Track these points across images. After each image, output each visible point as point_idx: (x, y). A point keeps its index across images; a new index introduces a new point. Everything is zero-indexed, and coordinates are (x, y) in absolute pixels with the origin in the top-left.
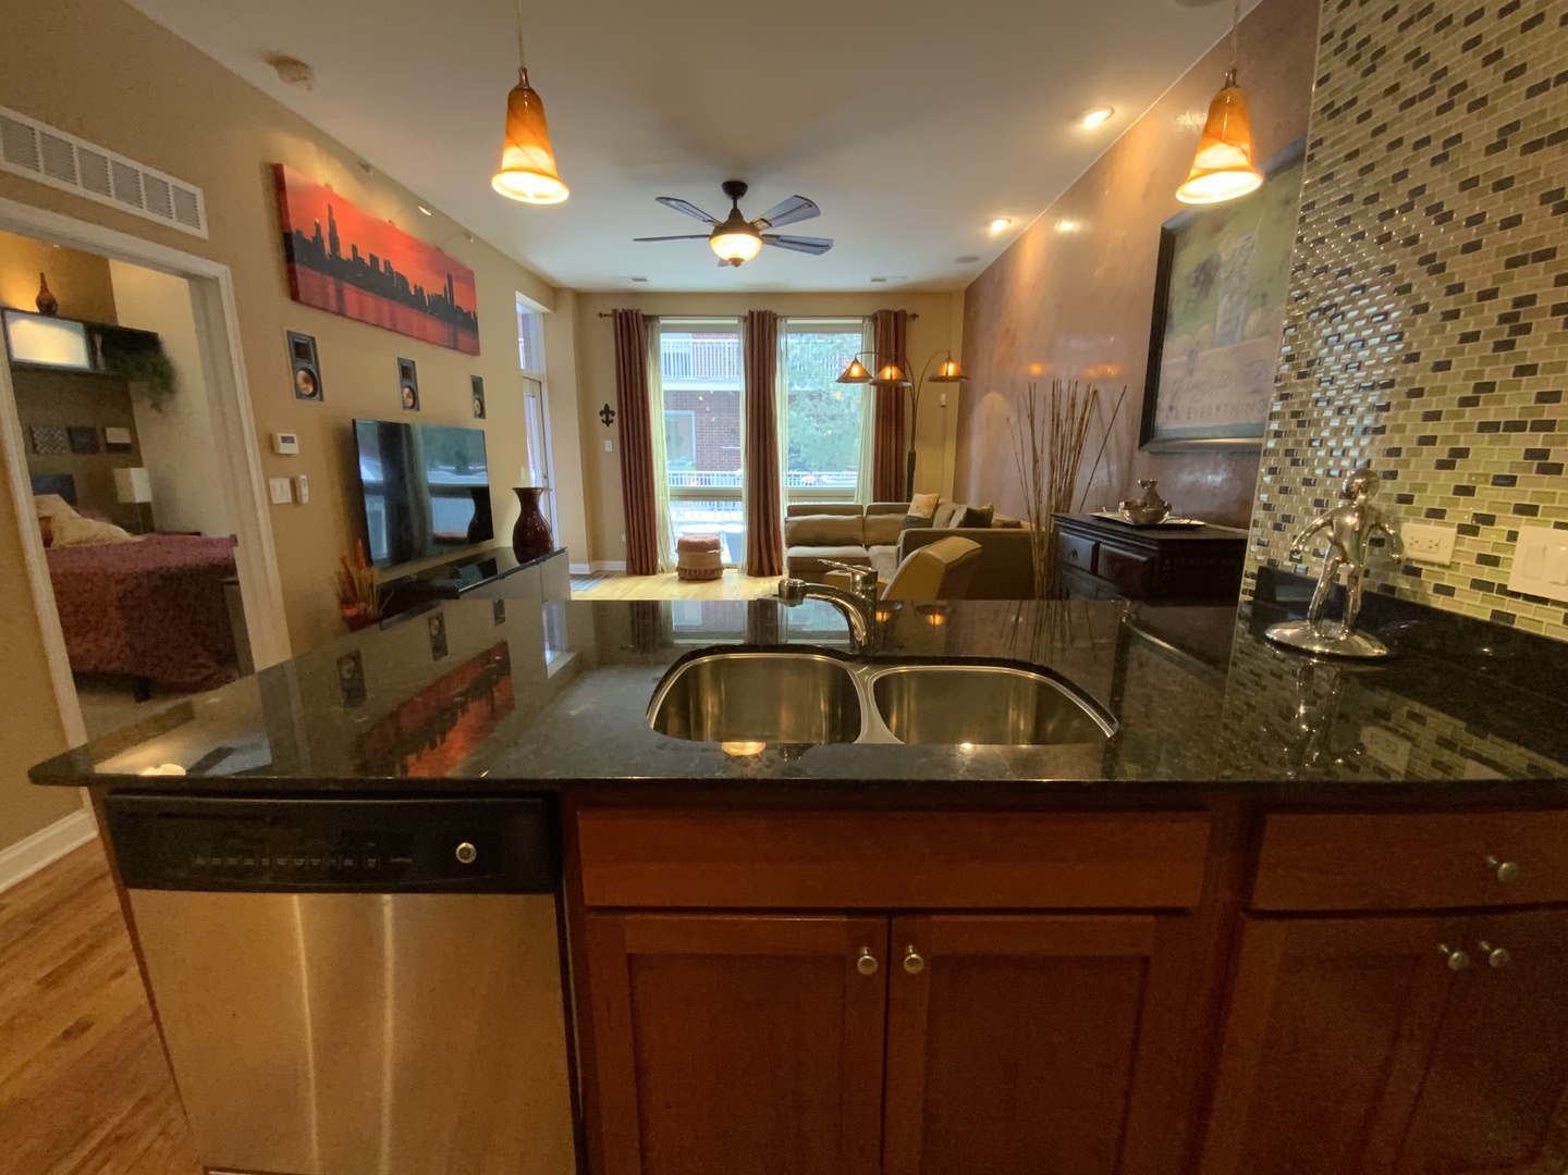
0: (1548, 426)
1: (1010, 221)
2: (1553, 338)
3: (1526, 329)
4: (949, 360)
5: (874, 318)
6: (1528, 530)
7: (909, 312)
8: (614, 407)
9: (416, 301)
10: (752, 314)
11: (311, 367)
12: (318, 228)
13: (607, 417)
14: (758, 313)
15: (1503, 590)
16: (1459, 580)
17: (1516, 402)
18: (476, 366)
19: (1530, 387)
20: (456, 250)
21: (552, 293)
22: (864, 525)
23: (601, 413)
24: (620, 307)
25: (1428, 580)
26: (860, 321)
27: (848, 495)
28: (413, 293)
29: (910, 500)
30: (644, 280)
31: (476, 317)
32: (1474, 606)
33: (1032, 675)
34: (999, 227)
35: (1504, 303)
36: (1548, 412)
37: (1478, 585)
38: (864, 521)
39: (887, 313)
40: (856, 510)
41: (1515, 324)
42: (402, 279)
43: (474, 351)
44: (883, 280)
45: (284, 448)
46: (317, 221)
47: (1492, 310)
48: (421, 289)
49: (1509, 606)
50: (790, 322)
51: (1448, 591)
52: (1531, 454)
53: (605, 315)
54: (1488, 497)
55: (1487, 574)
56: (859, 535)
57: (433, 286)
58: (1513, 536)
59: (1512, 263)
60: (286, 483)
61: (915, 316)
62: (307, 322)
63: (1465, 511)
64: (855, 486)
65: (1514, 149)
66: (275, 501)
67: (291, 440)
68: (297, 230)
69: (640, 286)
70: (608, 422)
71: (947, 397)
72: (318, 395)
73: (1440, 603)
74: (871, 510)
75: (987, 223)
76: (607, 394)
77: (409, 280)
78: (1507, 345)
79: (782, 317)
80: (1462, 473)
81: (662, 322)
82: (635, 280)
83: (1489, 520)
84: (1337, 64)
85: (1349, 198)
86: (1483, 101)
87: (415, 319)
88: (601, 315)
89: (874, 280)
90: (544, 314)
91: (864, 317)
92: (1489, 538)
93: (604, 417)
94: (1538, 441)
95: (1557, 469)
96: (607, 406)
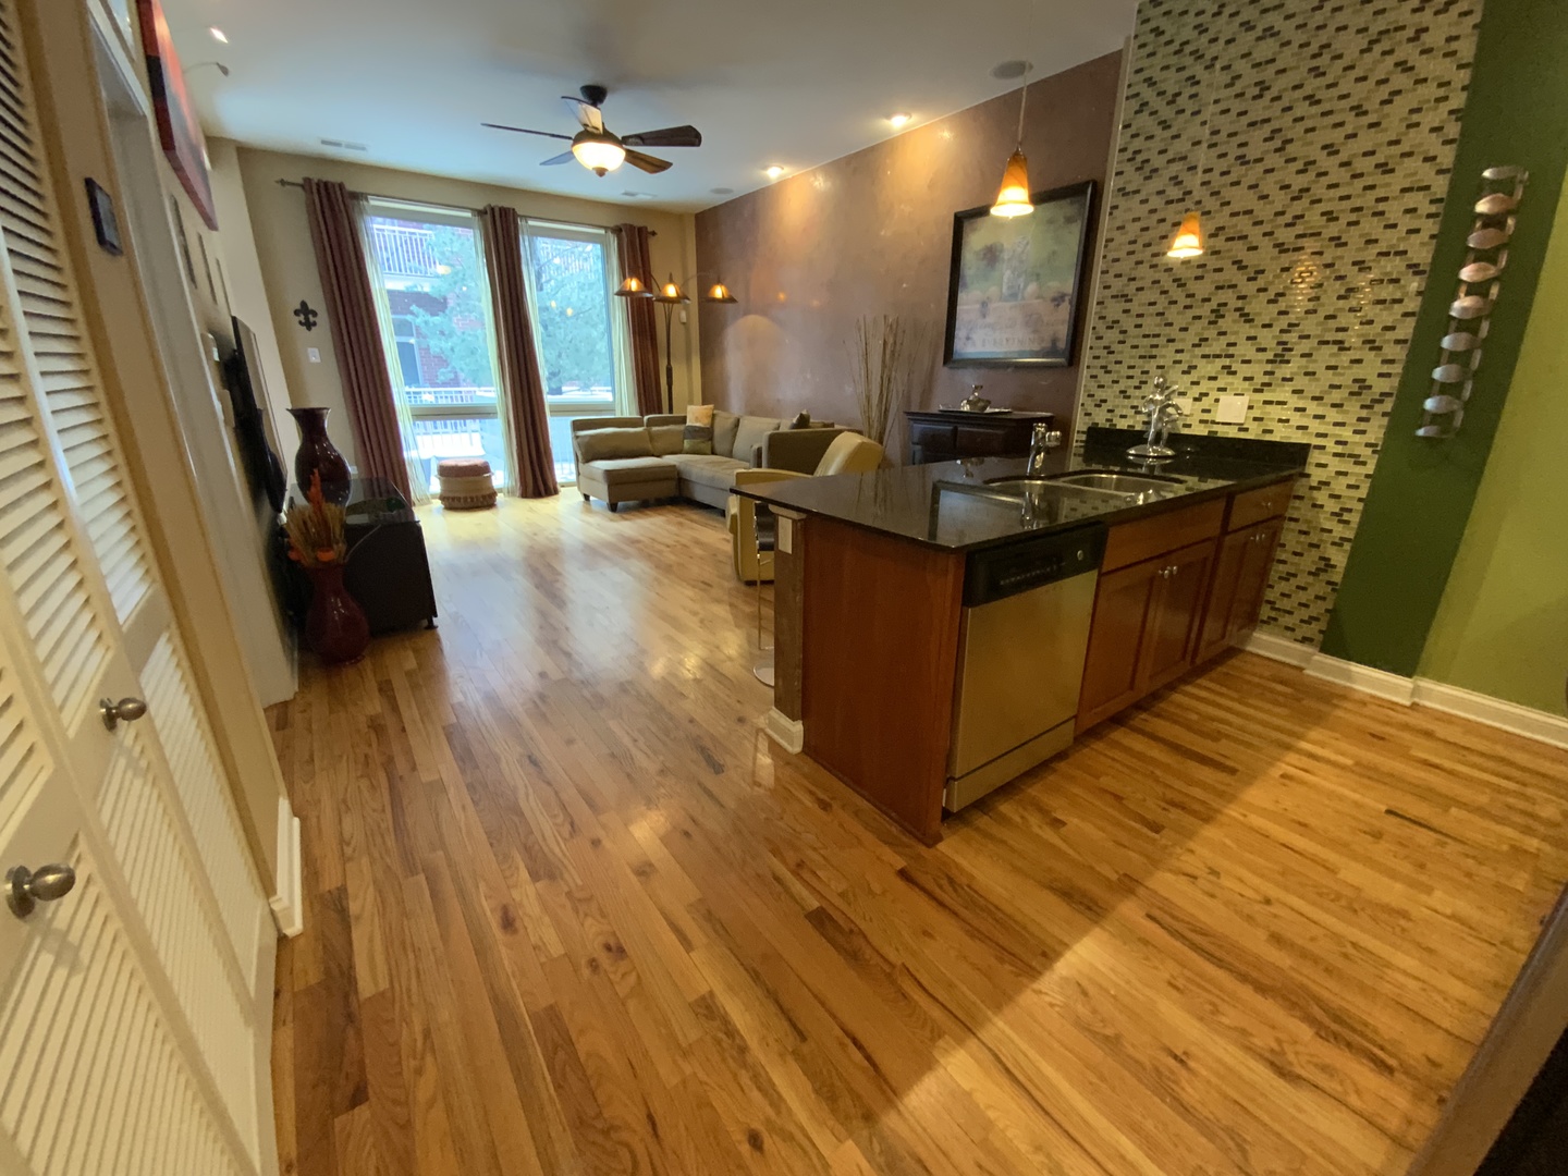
0: (1232, 356)
2: (1234, 321)
3: (1223, 316)
4: (719, 283)
5: (617, 231)
6: (1222, 396)
7: (650, 230)
10: (485, 207)
13: (308, 319)
14: (493, 209)
15: (1213, 422)
16: (1194, 421)
17: (1218, 346)
19: (1224, 340)
22: (652, 437)
23: (297, 313)
24: (317, 175)
25: (1180, 423)
26: (602, 232)
30: (363, 149)
32: (1200, 430)
34: (774, 173)
35: (1213, 305)
36: (1231, 350)
37: (1201, 421)
39: (631, 225)
40: (637, 423)
41: (1218, 314)
44: (632, 195)
47: (1208, 307)
49: (1215, 428)
50: (531, 223)
51: (1189, 426)
52: (1224, 367)
53: (289, 184)
54: (1205, 386)
55: (1206, 416)
58: (1217, 400)
59: (1218, 288)
63: (1196, 391)
65: (1222, 238)
69: (330, 151)
70: (309, 325)
73: (1186, 431)
74: (651, 422)
76: (304, 287)
78: (1215, 323)
79: (522, 217)
80: (1194, 376)
81: (372, 202)
82: (324, 142)
83: (1206, 395)
86: (1209, 213)
88: (283, 182)
89: (626, 194)
92: (1206, 403)
93: (303, 318)
94: (1227, 362)
95: (1234, 373)
96: (304, 304)
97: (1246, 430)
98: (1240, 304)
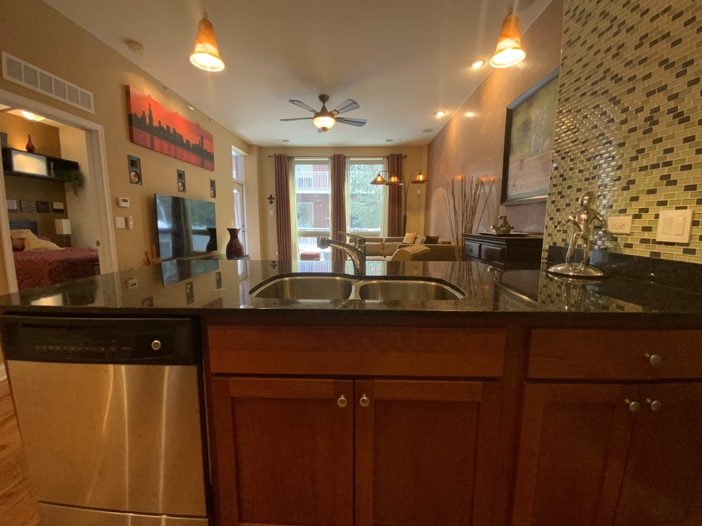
0: (669, 164)
1: (445, 113)
2: (669, 125)
3: (657, 122)
4: (420, 174)
5: (388, 158)
6: (664, 213)
7: (403, 155)
8: (274, 196)
9: (186, 146)
10: (334, 155)
11: (138, 171)
12: (144, 112)
13: (271, 201)
14: (337, 155)
15: (655, 242)
16: (634, 240)
17: (654, 155)
18: (212, 175)
19: (660, 148)
20: (205, 126)
21: (248, 147)
22: (384, 247)
23: (269, 199)
24: (278, 153)
25: (621, 242)
26: (382, 159)
27: (377, 234)
28: (185, 142)
29: (404, 236)
30: (288, 141)
31: (213, 155)
32: (642, 251)
33: (433, 283)
34: (440, 115)
35: (647, 113)
36: (669, 157)
37: (643, 241)
38: (383, 244)
39: (393, 154)
40: (381, 240)
41: (652, 121)
42: (181, 137)
43: (212, 169)
44: (392, 141)
45: (123, 204)
46: (144, 110)
47: (641, 116)
48: (189, 141)
49: (658, 249)
50: (351, 159)
51: (630, 246)
52: (663, 178)
53: (271, 156)
54: (645, 200)
55: (647, 235)
56: (382, 251)
57: (194, 140)
58: (657, 216)
59: (649, 94)
60: (123, 220)
61: (406, 156)
62: (136, 152)
63: (634, 209)
64: (380, 230)
65: (646, 45)
66: (117, 227)
67: (126, 201)
68: (135, 113)
69: (286, 144)
70: (271, 202)
71: (420, 192)
72: (140, 182)
73: (627, 252)
74: (387, 240)
75: (435, 113)
76: (271, 190)
77: (183, 137)
78: (649, 131)
79: (347, 157)
80: (633, 191)
81: (296, 159)
82: (284, 141)
83: (646, 210)
84: (572, 24)
85: (579, 79)
86: (633, 27)
87: (186, 153)
88: (269, 156)
89: (387, 141)
90: (245, 156)
91: (383, 157)
92: (646, 219)
93: (270, 200)
94: (666, 171)
95: (675, 182)
96: (271, 196)
97: (693, 252)
98: (672, 104)
